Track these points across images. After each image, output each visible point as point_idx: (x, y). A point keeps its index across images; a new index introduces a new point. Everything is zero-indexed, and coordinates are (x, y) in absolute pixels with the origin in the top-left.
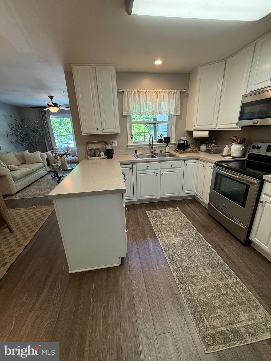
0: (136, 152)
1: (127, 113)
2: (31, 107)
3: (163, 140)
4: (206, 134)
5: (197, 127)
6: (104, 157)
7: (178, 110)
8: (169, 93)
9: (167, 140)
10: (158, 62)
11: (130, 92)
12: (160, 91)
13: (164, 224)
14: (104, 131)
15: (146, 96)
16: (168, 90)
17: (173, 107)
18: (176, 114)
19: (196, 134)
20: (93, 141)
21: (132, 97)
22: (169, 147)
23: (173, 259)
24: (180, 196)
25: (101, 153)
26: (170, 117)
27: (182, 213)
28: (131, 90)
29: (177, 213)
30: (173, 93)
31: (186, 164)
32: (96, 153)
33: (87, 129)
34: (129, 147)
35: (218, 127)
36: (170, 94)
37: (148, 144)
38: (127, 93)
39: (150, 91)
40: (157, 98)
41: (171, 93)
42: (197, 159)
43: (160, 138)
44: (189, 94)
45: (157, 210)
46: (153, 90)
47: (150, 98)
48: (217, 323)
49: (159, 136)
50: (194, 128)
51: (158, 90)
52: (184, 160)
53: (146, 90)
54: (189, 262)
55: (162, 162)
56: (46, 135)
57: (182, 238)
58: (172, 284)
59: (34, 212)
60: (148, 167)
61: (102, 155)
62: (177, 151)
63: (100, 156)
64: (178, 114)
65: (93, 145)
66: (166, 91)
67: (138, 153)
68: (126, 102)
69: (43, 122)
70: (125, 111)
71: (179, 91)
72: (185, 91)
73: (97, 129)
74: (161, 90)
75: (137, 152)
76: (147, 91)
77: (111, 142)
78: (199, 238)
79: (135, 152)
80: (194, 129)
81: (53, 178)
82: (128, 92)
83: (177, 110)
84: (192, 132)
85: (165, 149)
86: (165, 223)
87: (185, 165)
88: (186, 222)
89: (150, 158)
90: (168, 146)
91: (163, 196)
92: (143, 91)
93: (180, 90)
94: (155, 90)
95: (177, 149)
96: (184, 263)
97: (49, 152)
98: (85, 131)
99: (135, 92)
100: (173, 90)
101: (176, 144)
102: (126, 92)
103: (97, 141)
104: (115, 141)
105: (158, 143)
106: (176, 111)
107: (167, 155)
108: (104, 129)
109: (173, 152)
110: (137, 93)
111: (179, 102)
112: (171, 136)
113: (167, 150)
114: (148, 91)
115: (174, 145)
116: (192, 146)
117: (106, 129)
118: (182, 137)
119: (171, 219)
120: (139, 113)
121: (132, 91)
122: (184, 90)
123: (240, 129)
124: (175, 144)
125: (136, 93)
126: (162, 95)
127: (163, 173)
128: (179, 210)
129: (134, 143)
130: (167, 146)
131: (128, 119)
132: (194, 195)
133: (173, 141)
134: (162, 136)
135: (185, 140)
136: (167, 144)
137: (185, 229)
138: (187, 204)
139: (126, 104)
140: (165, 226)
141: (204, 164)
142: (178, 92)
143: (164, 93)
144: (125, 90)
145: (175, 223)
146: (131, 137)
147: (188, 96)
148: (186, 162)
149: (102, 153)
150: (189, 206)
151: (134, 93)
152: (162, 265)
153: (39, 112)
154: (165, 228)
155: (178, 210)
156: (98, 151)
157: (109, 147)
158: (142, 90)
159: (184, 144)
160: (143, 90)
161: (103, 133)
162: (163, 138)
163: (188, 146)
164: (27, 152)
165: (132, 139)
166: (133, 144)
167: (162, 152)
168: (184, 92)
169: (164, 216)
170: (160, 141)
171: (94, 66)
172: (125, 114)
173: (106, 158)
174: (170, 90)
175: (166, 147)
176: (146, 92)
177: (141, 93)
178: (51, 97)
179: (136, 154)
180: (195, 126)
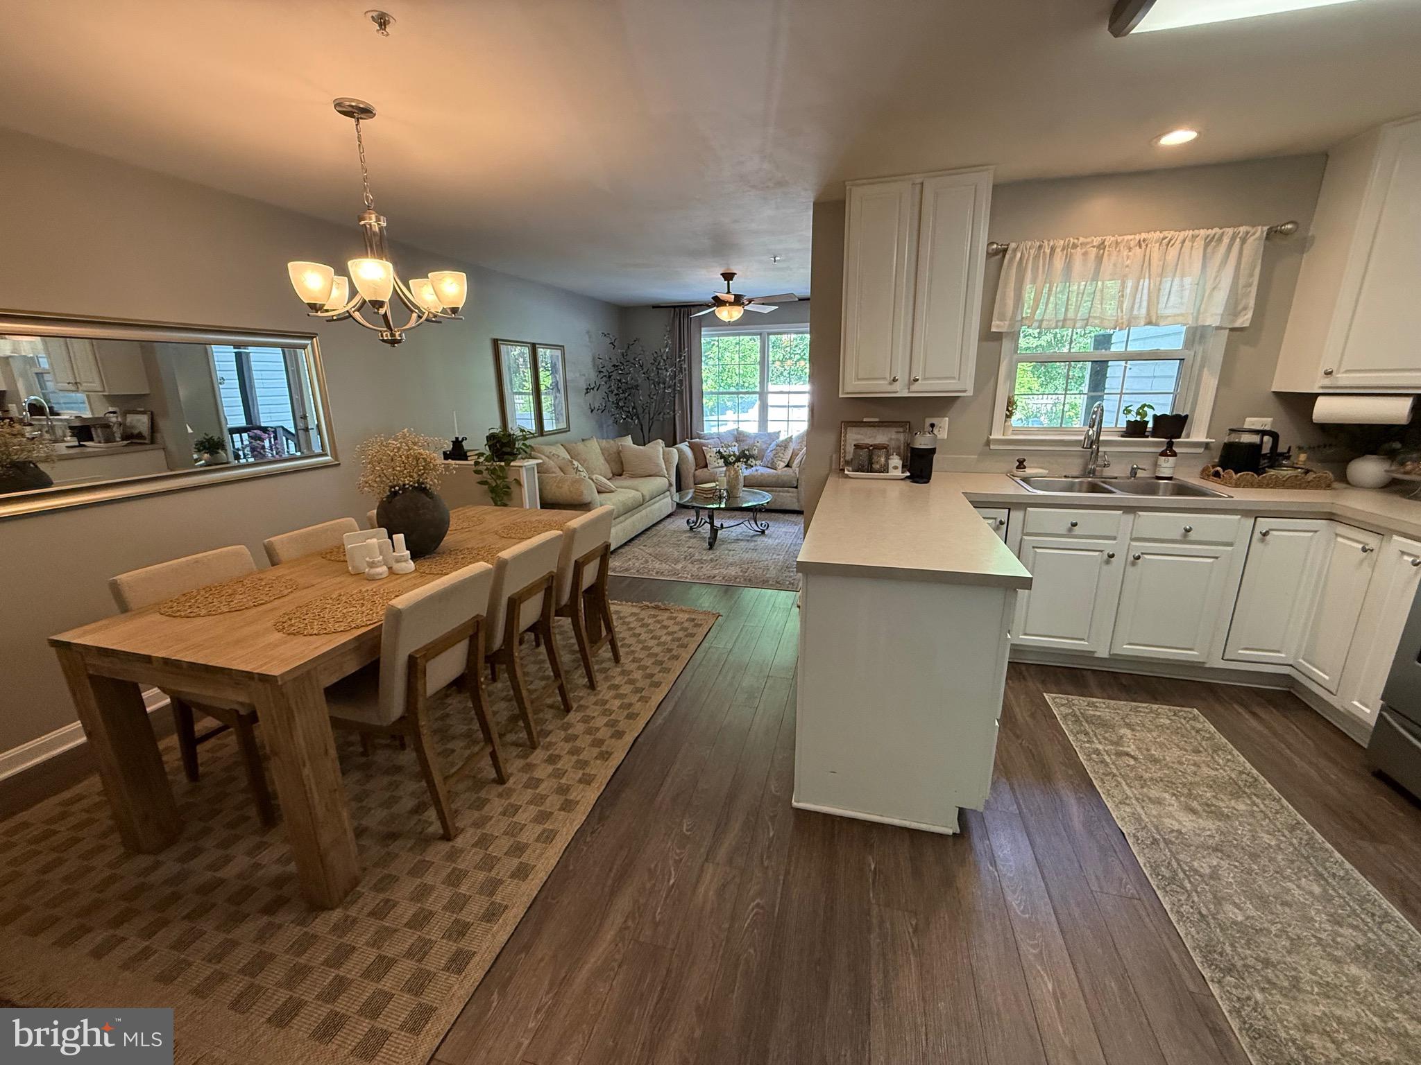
0: (1021, 465)
1: (1007, 323)
2: (654, 307)
3: (1150, 425)
4: (1393, 410)
5: (1346, 379)
6: (898, 473)
7: (1245, 308)
8: (1208, 242)
9: (1171, 426)
10: (1179, 137)
11: (1032, 252)
12: (1165, 238)
13: (1128, 754)
14: (915, 387)
15: (1099, 259)
16: (1203, 232)
17: (1221, 297)
18: (1234, 321)
19: (1325, 410)
20: (865, 420)
21: (1038, 268)
22: (1174, 454)
23: (1173, 879)
24: (1207, 666)
25: (890, 462)
26: (1196, 335)
27: (1218, 735)
28: (1038, 244)
29: (1193, 728)
30: (1226, 240)
31: (1265, 534)
32: (875, 459)
33: (859, 379)
34: (992, 447)
36: (1213, 243)
37: (1082, 438)
38: (1019, 255)
39: (1120, 239)
40: (1146, 263)
41: (1220, 240)
42: (1331, 517)
43: (1132, 417)
44: (1313, 237)
45: (1095, 700)
46: (1132, 237)
47: (1115, 265)
49: (1134, 409)
50: (1327, 381)
51: (1158, 235)
52: (1256, 514)
53: (1099, 239)
54: (1252, 913)
55: (1140, 513)
56: (681, 393)
57: (1218, 823)
58: (1174, 955)
59: (659, 618)
60: (1074, 525)
61: (896, 468)
62: (1217, 474)
63: (885, 469)
64: (1244, 320)
65: (864, 430)
66: (1194, 237)
67: (1029, 471)
68: (1012, 285)
69: (680, 351)
70: (1002, 318)
71: (1261, 231)
72: (1291, 229)
73: (895, 380)
74: (1169, 234)
75: (1025, 467)
76: (1103, 243)
77: (929, 424)
78: (1311, 843)
79: (1018, 468)
80: (1322, 387)
81: (691, 528)
82: (1024, 249)
83: (1240, 307)
84: (1310, 399)
85: (1156, 465)
86: (1131, 749)
87: (1257, 535)
88: (1241, 773)
89: (1080, 491)
90: (1171, 451)
91: (1127, 649)
92: (1088, 243)
93: (1266, 228)
94: (1144, 236)
95: (1219, 469)
96: (1228, 907)
97: (684, 447)
98: (853, 383)
99: (1053, 249)
100: (1230, 231)
101: (1212, 445)
102: (1015, 250)
103: (877, 420)
104: (943, 424)
105: (1122, 436)
106: (1233, 308)
107: (1162, 487)
108: (918, 380)
109: (1195, 481)
110: (1063, 250)
111: (1251, 275)
112: (1193, 409)
113: (1167, 466)
114: (1109, 240)
115: (1201, 450)
116: (1303, 457)
117: (925, 379)
118: (1248, 419)
119: (1162, 745)
120: (1057, 322)
121: (1040, 247)
122: (1289, 226)
124: (1207, 446)
125: (1058, 250)
126: (1173, 253)
127: (1138, 558)
128: (1202, 718)
129: (1016, 431)
130: (1169, 451)
131: (1006, 345)
132: (1287, 677)
133: (1198, 433)
134: (1146, 409)
135: (1263, 433)
136: (1170, 445)
137: (1236, 795)
138: (1246, 707)
139: (1011, 294)
140: (1132, 762)
141: (1372, 540)
142: (1254, 234)
143: (1184, 241)
144: (1013, 245)
145: (1181, 763)
146: (1008, 410)
147: (1304, 245)
148: (1264, 524)
149: (896, 461)
150: (1254, 714)
151: (1048, 251)
152: (1127, 884)
153: (674, 321)
154: (1133, 768)
155: (1195, 718)
156: (883, 452)
157: (922, 442)
158: (1082, 239)
159: (1259, 447)
160: (1089, 240)
161: (909, 392)
162: (1149, 419)
163: (1276, 458)
164: (628, 441)
165: (1008, 417)
166: (1013, 434)
167: (1140, 474)
168: (1286, 234)
169: (1129, 726)
170: (1136, 429)
171: (919, 181)
172: (998, 326)
173: (907, 477)
174: (1216, 230)
175: (1163, 454)
176: (1100, 246)
177: (1078, 252)
178: (728, 276)
179: (1020, 473)
180: (1328, 373)
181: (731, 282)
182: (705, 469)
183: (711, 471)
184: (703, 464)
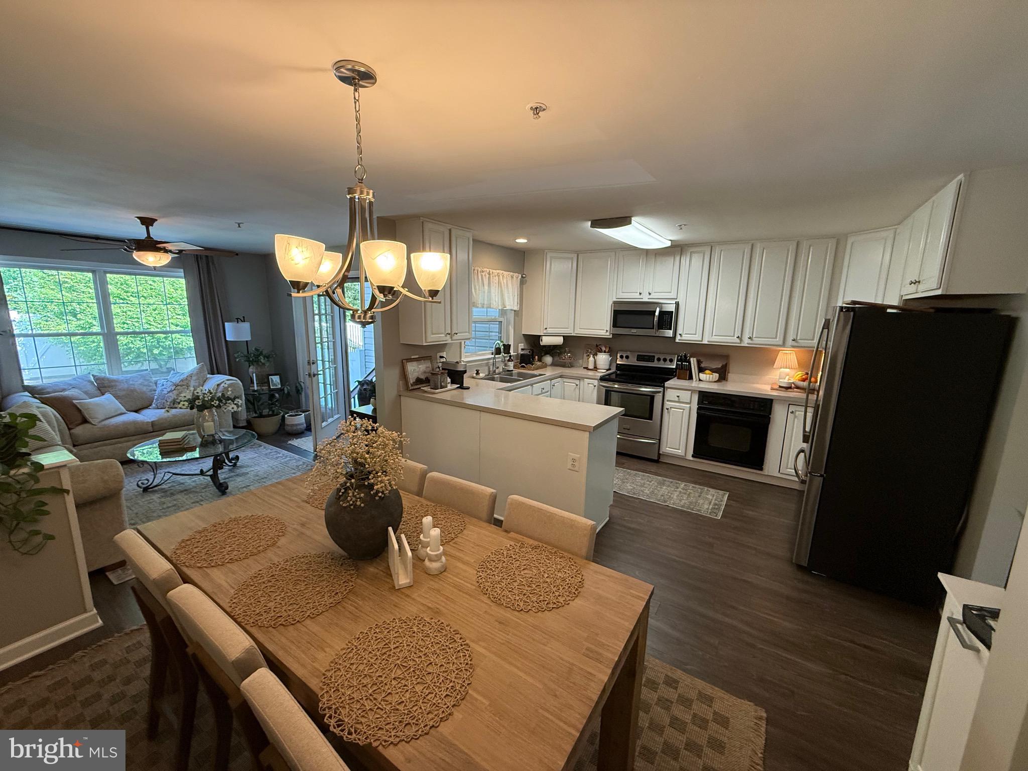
0: (478, 373)
4: (559, 341)
5: (550, 331)
8: (511, 277)
9: (507, 349)
10: (521, 240)
12: (503, 274)
14: (454, 338)
15: (489, 278)
16: (510, 273)
17: (515, 298)
18: (515, 308)
19: (546, 341)
20: (413, 357)
26: (503, 312)
31: (554, 386)
33: (433, 334)
35: (576, 332)
39: (493, 271)
40: (500, 283)
41: (513, 277)
42: (561, 377)
46: (496, 271)
47: (493, 281)
48: (706, 506)
50: (545, 331)
52: (551, 379)
61: (450, 383)
62: (523, 367)
64: (517, 308)
65: (414, 363)
67: (482, 375)
77: (438, 357)
79: (476, 374)
84: (538, 338)
90: (511, 359)
93: (520, 275)
95: (523, 364)
98: (431, 336)
100: (515, 274)
101: (517, 355)
103: (417, 356)
108: (456, 334)
111: (519, 292)
112: (510, 343)
114: (490, 271)
116: (537, 357)
118: (520, 345)
122: (524, 276)
123: (611, 337)
124: (514, 356)
126: (505, 279)
135: (530, 349)
136: (510, 357)
141: (577, 382)
142: (518, 277)
143: (506, 276)
147: (526, 283)
148: (553, 382)
149: (448, 380)
158: (484, 269)
159: (530, 355)
160: (486, 270)
161: (452, 340)
162: (501, 346)
163: (533, 358)
170: (498, 351)
171: (449, 227)
173: (455, 388)
175: (509, 361)
176: (489, 274)
177: (484, 274)
178: (147, 222)
179: (478, 377)
180: (546, 329)
181: (150, 228)
182: (87, 426)
183: (100, 425)
184: (80, 420)
